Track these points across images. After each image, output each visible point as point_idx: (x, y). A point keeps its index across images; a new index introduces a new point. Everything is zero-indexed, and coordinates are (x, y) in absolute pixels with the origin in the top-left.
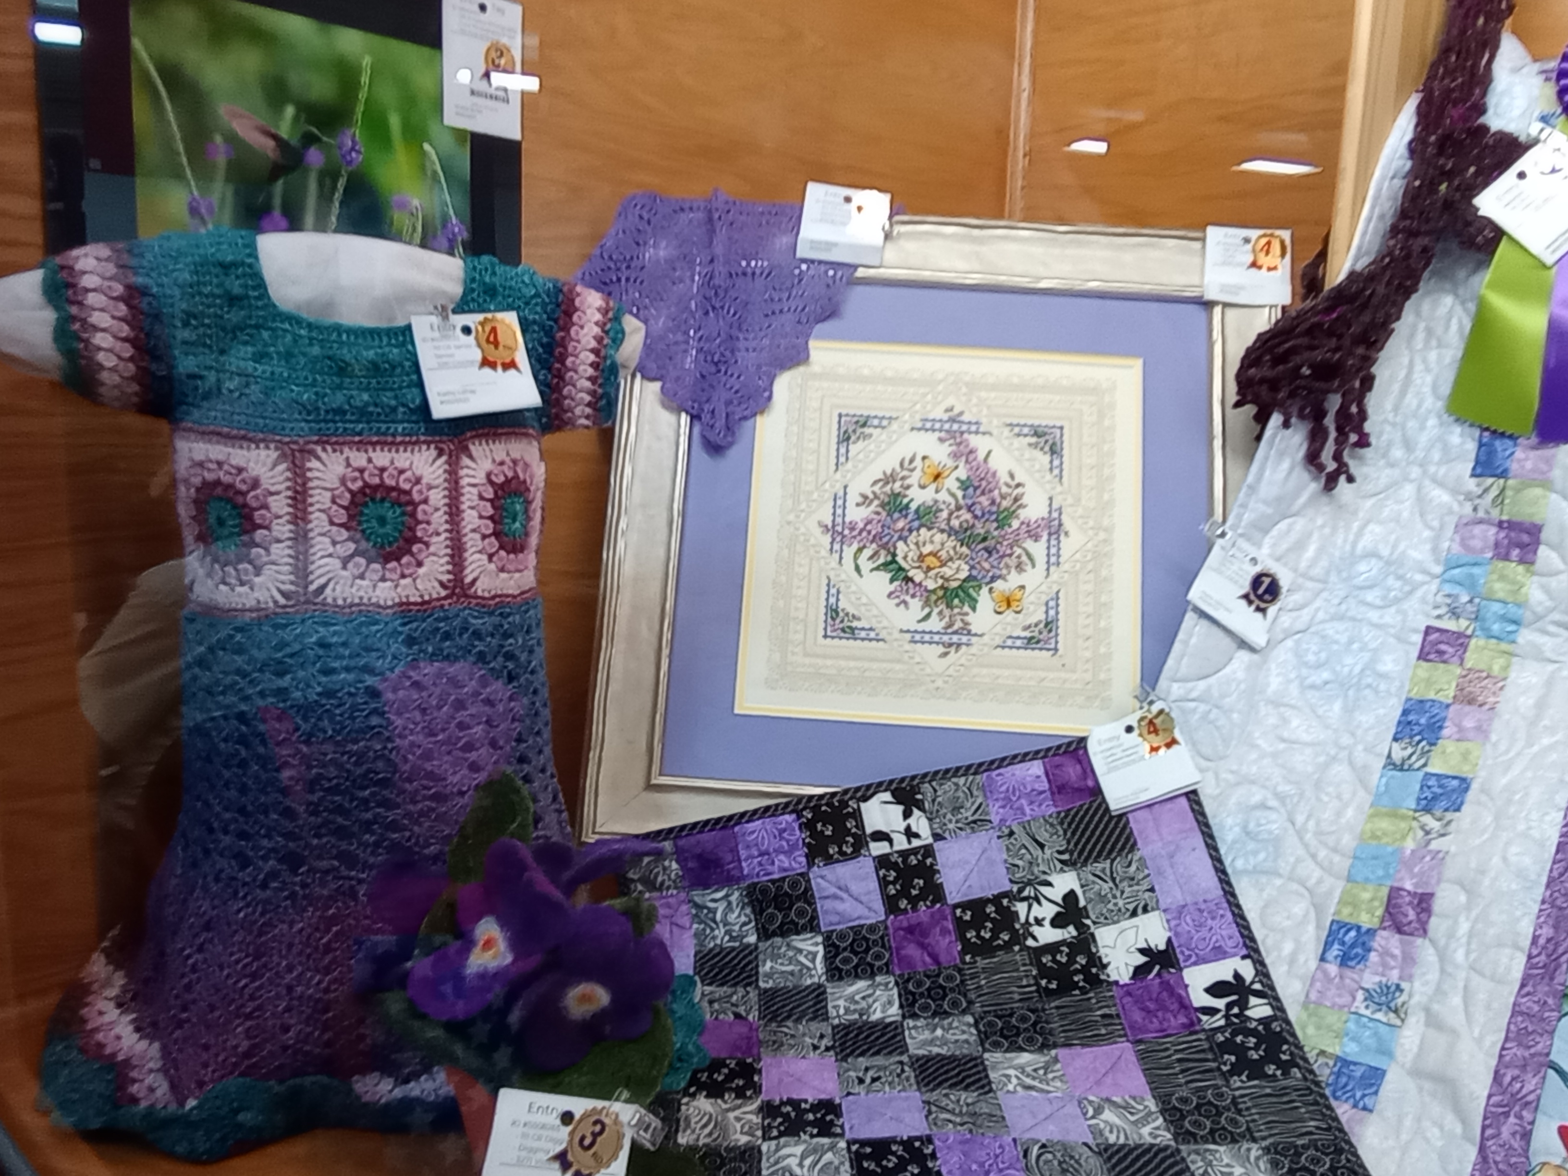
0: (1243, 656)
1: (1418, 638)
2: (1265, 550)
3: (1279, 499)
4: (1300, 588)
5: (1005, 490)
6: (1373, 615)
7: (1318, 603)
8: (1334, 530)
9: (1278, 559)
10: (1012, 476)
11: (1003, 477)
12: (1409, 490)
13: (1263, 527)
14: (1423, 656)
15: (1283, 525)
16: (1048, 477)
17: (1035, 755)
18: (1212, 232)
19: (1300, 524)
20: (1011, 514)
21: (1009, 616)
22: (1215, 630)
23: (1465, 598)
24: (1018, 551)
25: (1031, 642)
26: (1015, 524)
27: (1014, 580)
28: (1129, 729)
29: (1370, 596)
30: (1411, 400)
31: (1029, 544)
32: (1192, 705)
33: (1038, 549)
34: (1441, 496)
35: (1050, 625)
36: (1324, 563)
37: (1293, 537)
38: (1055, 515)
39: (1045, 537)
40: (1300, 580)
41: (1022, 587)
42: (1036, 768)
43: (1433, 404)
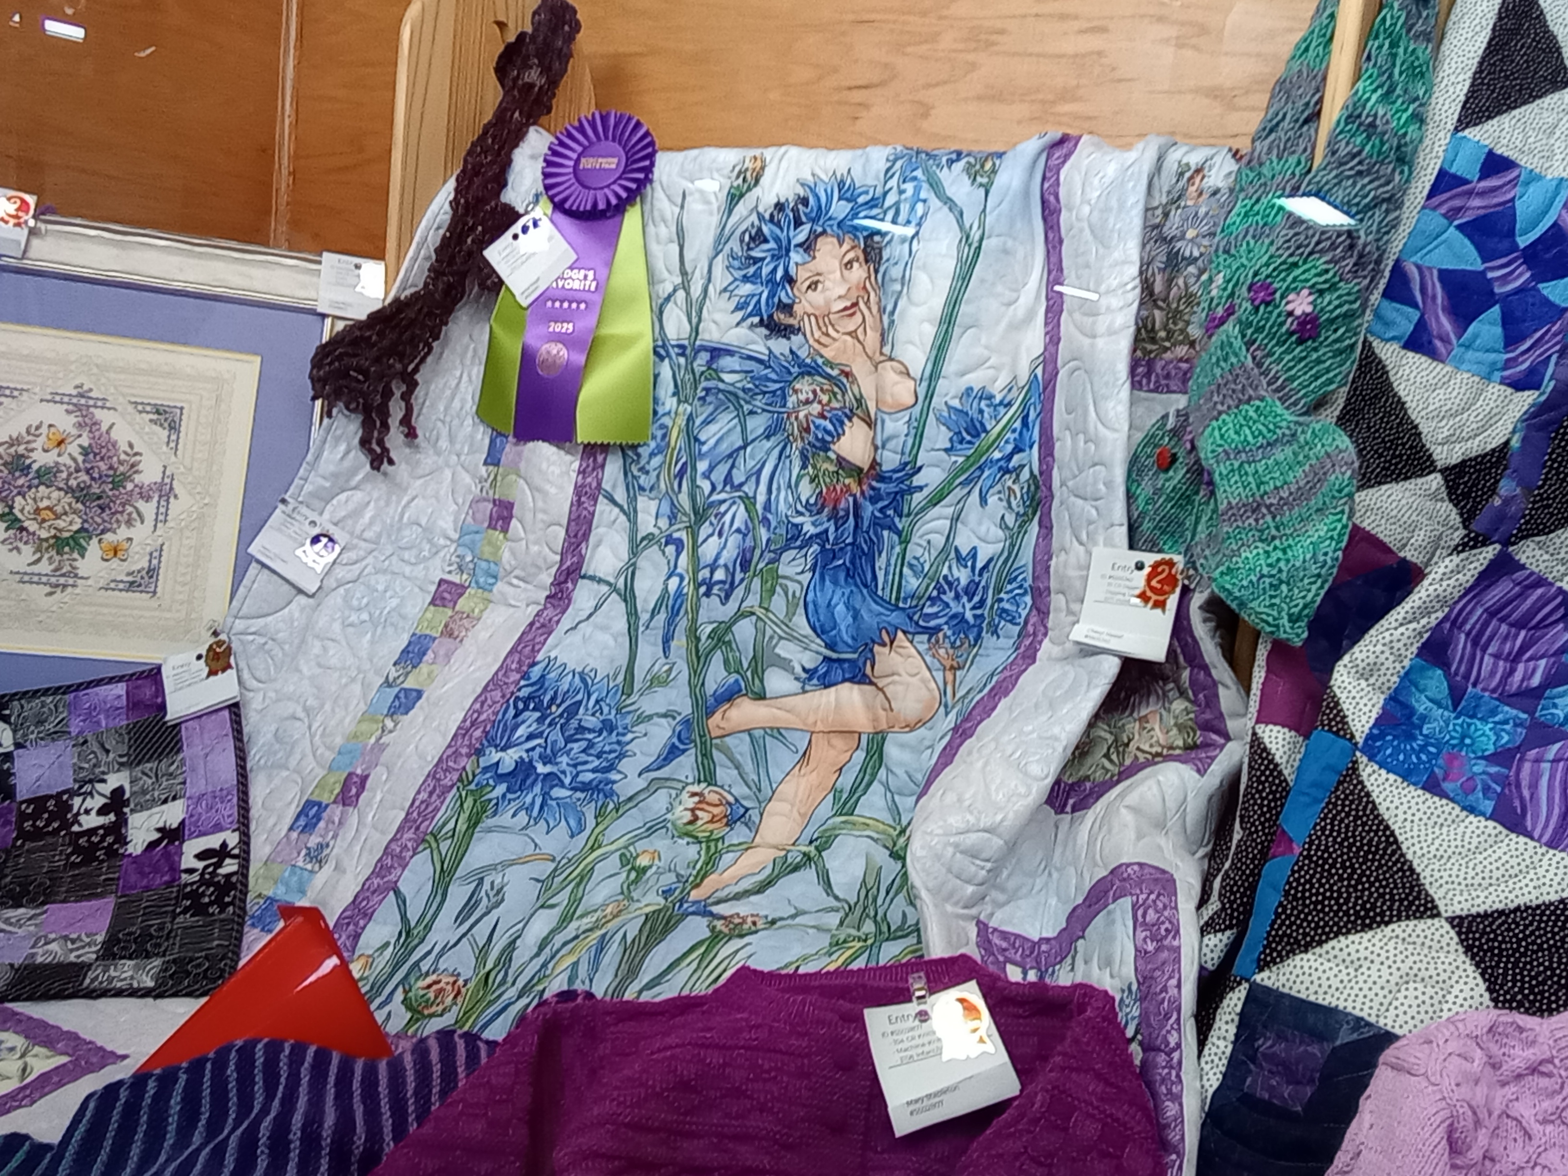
0: (302, 600)
1: (433, 588)
2: (326, 515)
3: (335, 476)
4: (355, 547)
5: (123, 457)
6: (407, 570)
7: (370, 560)
8: (388, 504)
9: (336, 524)
10: (131, 446)
11: (123, 446)
12: (448, 473)
13: (325, 497)
14: (433, 603)
15: (343, 497)
16: (164, 448)
17: (120, 679)
18: (328, 257)
19: (358, 496)
20: (126, 477)
21: (115, 563)
22: (275, 577)
23: (469, 558)
24: (129, 509)
25: (132, 586)
26: (130, 486)
27: (123, 532)
28: (199, 657)
29: (406, 555)
30: (456, 404)
31: (141, 504)
32: (251, 638)
33: (148, 509)
34: (467, 479)
35: (152, 572)
36: (377, 528)
37: (351, 506)
38: (167, 480)
39: (156, 499)
40: (355, 541)
41: (130, 539)
42: (120, 689)
43: (470, 406)
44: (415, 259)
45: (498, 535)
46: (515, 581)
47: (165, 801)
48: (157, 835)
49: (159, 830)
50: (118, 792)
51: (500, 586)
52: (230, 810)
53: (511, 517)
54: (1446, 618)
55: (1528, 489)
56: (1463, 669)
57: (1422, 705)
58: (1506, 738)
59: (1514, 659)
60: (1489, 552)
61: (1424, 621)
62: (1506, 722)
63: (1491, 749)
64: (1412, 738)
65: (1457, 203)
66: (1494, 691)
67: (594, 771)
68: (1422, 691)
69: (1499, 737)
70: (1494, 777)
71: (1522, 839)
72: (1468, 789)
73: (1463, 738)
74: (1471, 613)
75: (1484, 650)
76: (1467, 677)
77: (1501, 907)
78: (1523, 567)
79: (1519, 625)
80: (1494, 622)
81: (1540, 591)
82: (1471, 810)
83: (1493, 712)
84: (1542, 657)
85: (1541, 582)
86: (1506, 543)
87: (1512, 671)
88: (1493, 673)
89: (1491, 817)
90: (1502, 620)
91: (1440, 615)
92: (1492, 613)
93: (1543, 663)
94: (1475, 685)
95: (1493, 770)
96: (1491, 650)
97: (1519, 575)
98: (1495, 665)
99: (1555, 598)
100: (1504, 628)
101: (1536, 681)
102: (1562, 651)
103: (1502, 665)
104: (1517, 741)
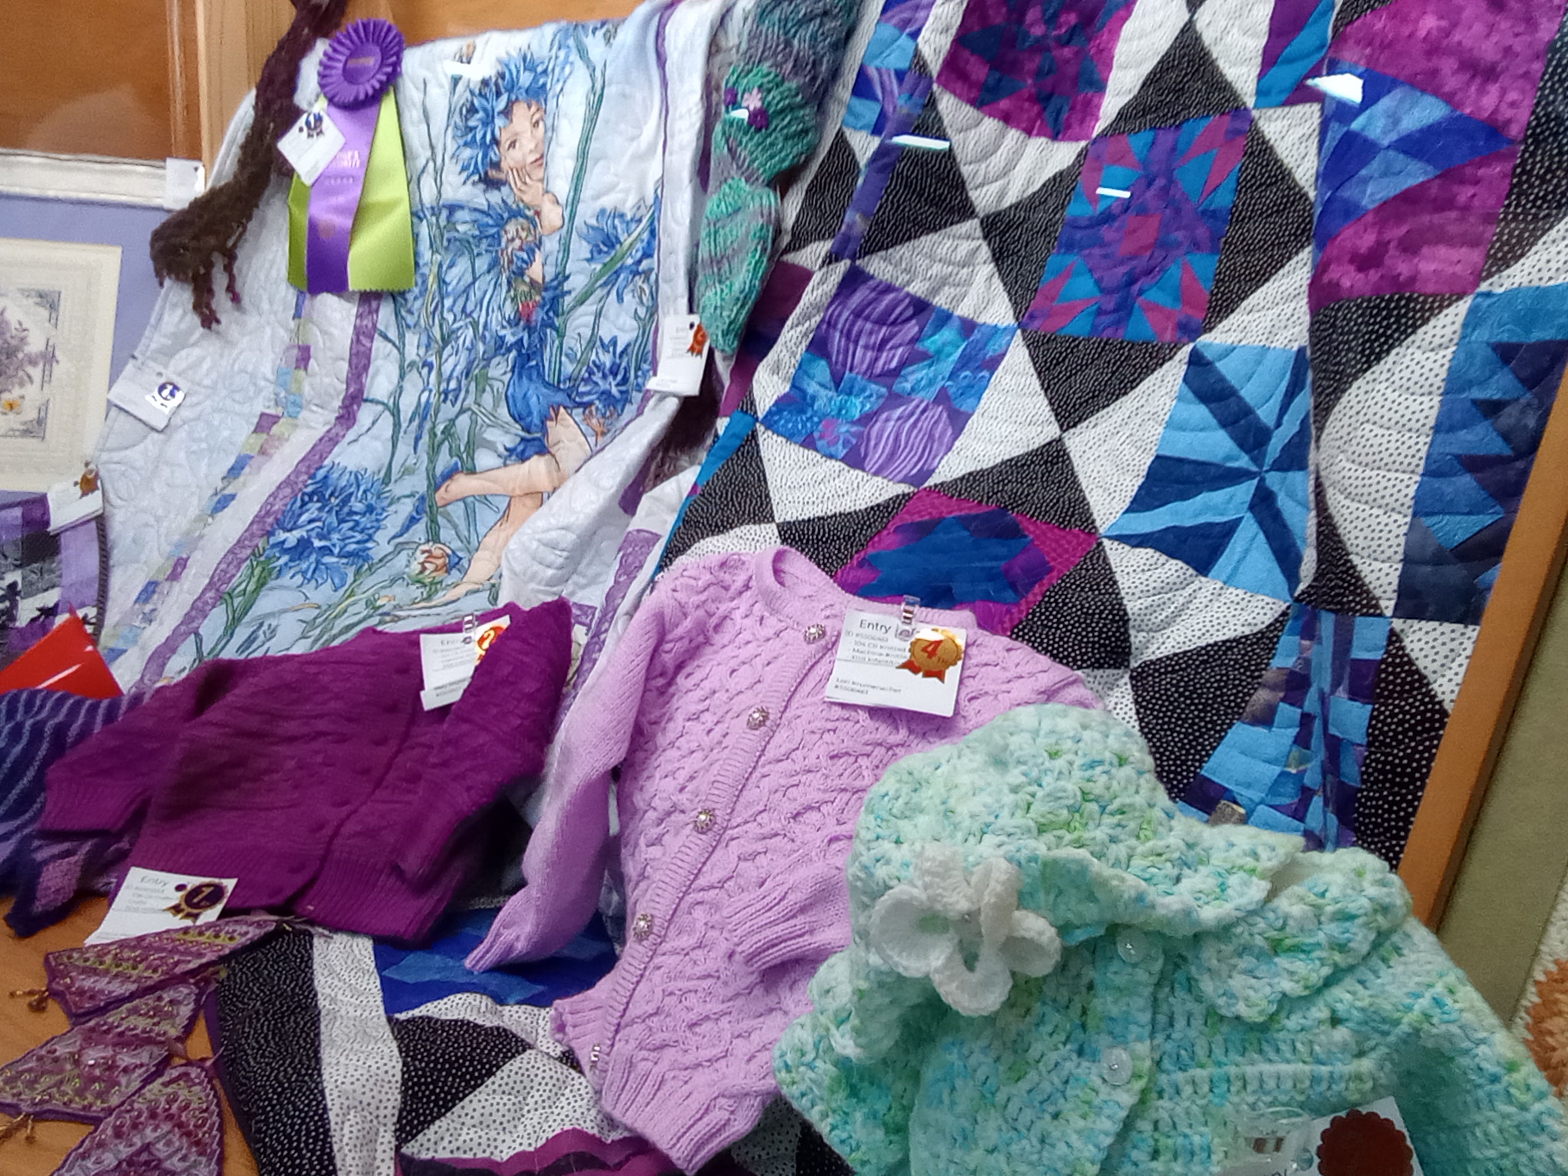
0: (155, 435)
1: (256, 420)
2: (171, 368)
3: (174, 335)
4: (196, 393)
5: (14, 332)
6: (237, 407)
7: (208, 402)
8: (222, 356)
9: (179, 374)
10: (20, 324)
11: (14, 324)
12: (268, 331)
13: (168, 353)
14: (255, 431)
15: (184, 353)
16: (47, 324)
17: (18, 504)
18: (170, 162)
19: (196, 352)
20: (17, 349)
21: (11, 416)
22: (131, 419)
23: (282, 395)
24: (21, 373)
25: (27, 433)
26: (20, 355)
27: (16, 392)
28: (76, 484)
29: (237, 397)
30: (274, 273)
31: (30, 370)
32: (113, 466)
33: (36, 372)
34: (282, 332)
35: (41, 422)
36: (214, 375)
37: (191, 360)
38: (50, 349)
39: (41, 365)
40: (197, 388)
41: (23, 397)
42: (17, 512)
43: (284, 273)
44: (227, 155)
45: (302, 373)
46: (314, 408)
47: (46, 590)
48: (37, 613)
49: (39, 610)
50: (13, 586)
51: (304, 414)
52: (93, 592)
53: (309, 358)
54: (822, 321)
55: (865, 215)
56: (841, 358)
57: (812, 388)
58: (868, 406)
59: (881, 347)
60: (842, 266)
61: (807, 325)
62: (871, 396)
63: (857, 416)
64: (803, 411)
65: (906, 15)
66: (865, 373)
67: (358, 542)
68: (812, 377)
69: (863, 406)
70: (853, 435)
71: (857, 472)
72: (834, 442)
73: (840, 411)
74: (839, 315)
75: (856, 343)
76: (844, 364)
77: (821, 514)
78: (872, 277)
79: (881, 321)
80: (859, 323)
81: (891, 296)
82: (831, 457)
83: (863, 390)
84: (900, 345)
85: (889, 288)
86: (853, 258)
87: (876, 359)
88: (862, 362)
89: (843, 460)
90: (867, 319)
91: (818, 319)
92: (858, 314)
93: (900, 350)
94: (851, 370)
95: (854, 429)
96: (862, 342)
97: (871, 283)
98: (864, 355)
99: (902, 301)
100: (869, 326)
101: (894, 364)
102: (914, 340)
103: (869, 354)
104: (876, 408)
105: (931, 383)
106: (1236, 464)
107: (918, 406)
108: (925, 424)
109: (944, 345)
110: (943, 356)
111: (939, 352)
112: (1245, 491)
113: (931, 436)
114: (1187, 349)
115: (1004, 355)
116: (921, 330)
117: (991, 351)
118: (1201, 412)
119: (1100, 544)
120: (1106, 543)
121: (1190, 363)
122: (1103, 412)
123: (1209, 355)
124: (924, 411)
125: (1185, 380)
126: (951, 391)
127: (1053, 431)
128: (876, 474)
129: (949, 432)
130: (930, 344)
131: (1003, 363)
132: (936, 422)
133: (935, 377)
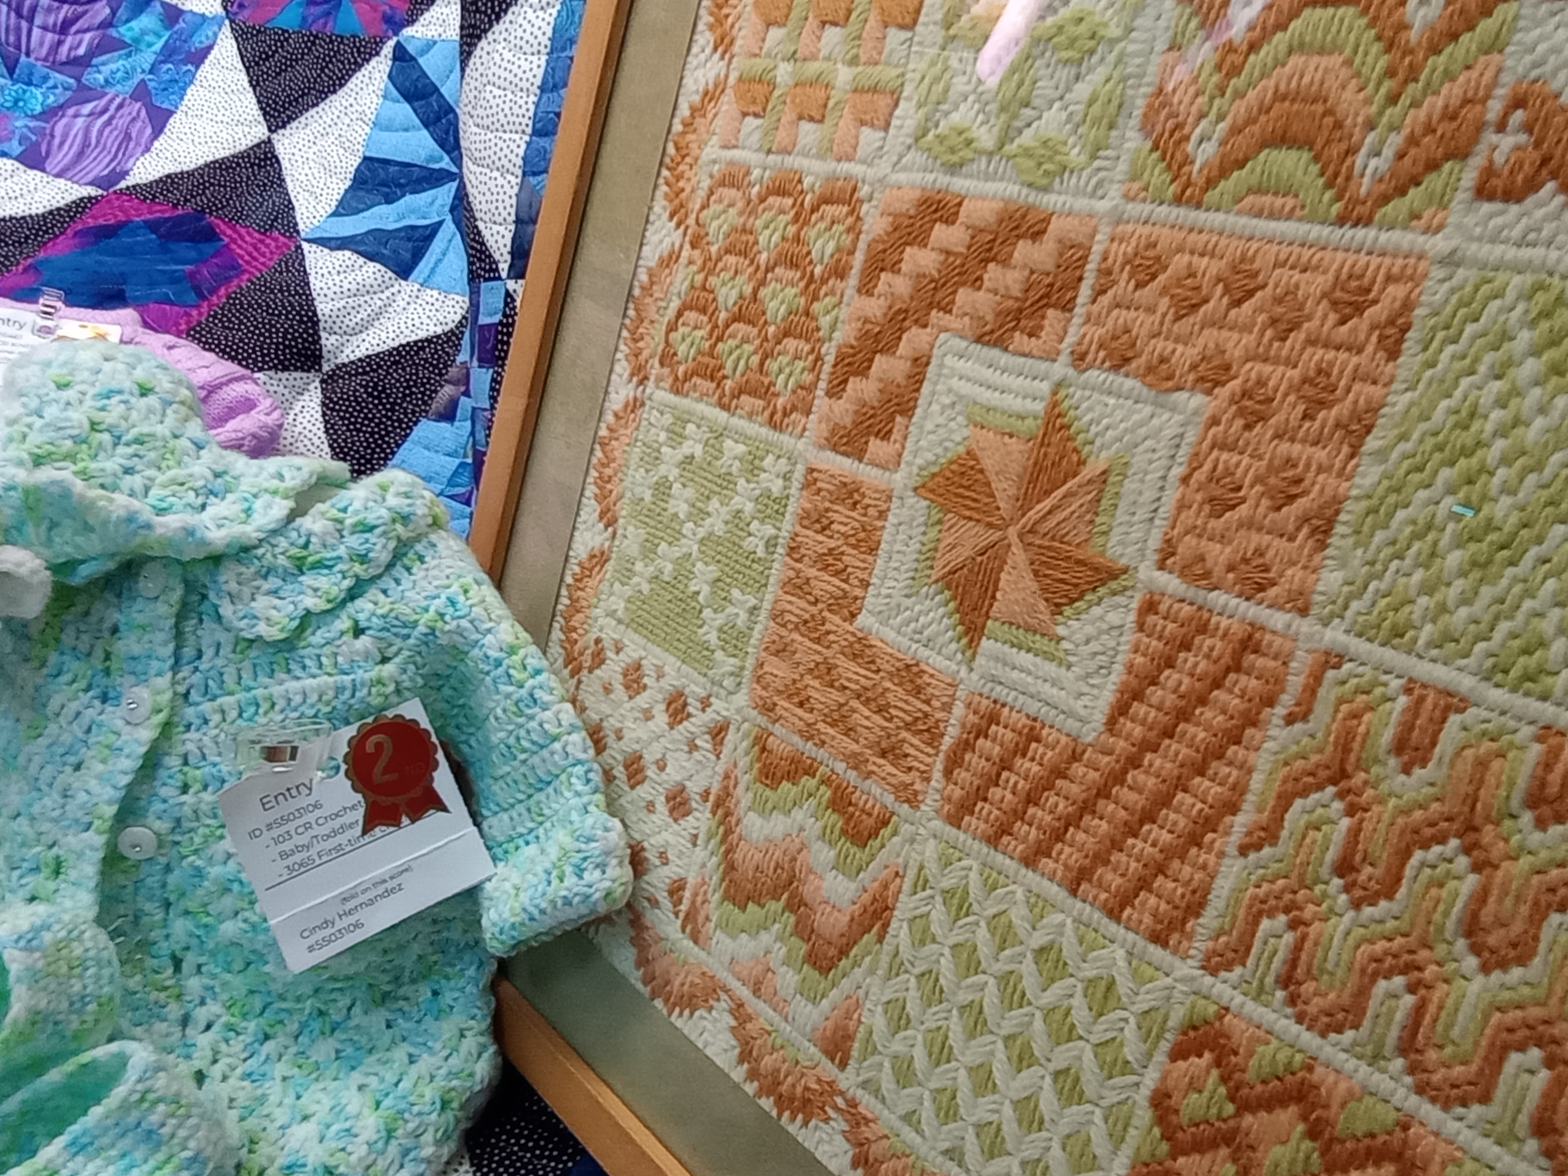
56: (12, 38)
58: (52, 98)
59: (63, 29)
63: (38, 109)
66: (45, 59)
69: (46, 97)
70: (33, 130)
71: (35, 172)
72: (7, 138)
73: (16, 102)
75: (31, 20)
76: (18, 47)
82: (3, 154)
83: (46, 78)
84: (87, 29)
87: (60, 43)
88: (41, 44)
89: (17, 159)
93: (88, 36)
94: (28, 54)
95: (33, 124)
96: (38, 21)
98: (43, 37)
101: (81, 51)
102: (107, 24)
103: (50, 37)
104: (62, 100)
105: (128, 75)
106: (436, 166)
107: (111, 101)
108: (120, 122)
109: (143, 33)
110: (142, 46)
111: (137, 41)
112: (445, 193)
113: (128, 137)
114: (391, 43)
115: (210, 48)
116: (114, 13)
117: (199, 41)
118: (404, 110)
119: (299, 247)
120: (305, 246)
121: (395, 59)
122: (312, 112)
123: (411, 49)
124: (121, 106)
125: (390, 76)
126: (151, 85)
127: (260, 131)
128: (58, 175)
129: (149, 130)
130: (126, 31)
131: (211, 57)
132: (134, 120)
133: (134, 69)
